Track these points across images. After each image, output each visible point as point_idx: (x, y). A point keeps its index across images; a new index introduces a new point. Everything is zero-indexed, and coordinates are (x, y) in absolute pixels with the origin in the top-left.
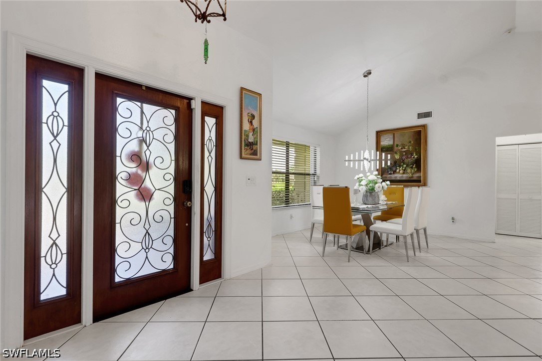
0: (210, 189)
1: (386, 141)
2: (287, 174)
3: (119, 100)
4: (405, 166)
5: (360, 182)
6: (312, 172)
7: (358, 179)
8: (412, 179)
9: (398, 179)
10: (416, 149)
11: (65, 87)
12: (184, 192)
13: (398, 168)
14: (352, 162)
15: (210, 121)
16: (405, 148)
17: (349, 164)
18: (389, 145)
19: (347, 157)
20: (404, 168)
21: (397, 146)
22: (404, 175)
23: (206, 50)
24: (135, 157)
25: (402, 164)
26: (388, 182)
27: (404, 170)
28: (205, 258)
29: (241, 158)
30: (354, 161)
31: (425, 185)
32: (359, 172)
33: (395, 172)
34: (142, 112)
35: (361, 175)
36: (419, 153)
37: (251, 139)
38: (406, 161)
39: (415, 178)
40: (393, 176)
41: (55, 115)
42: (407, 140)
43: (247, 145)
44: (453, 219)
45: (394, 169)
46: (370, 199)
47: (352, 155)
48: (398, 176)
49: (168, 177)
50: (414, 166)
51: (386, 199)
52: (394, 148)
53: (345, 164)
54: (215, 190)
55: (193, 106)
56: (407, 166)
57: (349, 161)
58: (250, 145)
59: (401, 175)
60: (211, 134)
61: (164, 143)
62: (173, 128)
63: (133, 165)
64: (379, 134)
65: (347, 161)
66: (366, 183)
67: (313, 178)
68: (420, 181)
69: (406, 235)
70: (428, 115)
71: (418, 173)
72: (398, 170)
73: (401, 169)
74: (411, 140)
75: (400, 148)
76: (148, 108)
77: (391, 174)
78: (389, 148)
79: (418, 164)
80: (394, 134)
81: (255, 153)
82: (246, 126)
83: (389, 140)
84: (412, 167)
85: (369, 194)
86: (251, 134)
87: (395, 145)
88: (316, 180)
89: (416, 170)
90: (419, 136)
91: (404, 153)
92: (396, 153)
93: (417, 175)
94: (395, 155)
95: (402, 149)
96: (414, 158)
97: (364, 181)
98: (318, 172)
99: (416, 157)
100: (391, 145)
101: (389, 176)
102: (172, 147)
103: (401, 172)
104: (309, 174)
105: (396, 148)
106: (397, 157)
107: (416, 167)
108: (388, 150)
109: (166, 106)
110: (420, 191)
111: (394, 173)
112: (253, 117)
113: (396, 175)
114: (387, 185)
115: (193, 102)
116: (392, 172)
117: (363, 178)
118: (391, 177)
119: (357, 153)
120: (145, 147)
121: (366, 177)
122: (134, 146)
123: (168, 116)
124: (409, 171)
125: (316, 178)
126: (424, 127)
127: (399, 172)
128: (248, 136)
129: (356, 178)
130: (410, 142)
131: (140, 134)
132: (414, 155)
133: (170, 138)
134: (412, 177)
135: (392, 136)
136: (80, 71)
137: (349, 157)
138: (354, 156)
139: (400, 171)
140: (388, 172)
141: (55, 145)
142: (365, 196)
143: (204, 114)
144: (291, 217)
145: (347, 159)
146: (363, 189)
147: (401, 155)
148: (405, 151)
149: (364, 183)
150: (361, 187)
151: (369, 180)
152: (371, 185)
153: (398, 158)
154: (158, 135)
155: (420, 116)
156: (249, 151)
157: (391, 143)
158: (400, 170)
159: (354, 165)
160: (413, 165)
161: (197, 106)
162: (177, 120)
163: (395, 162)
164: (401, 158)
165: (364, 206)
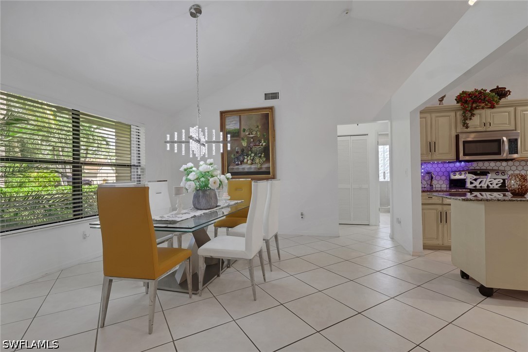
1: (232, 124)
4: (253, 155)
5: (188, 175)
6: (134, 162)
7: (185, 170)
8: (260, 170)
9: (246, 170)
10: (264, 135)
13: (246, 157)
14: (176, 145)
16: (252, 134)
17: (172, 148)
18: (235, 130)
19: (168, 136)
20: (252, 158)
21: (244, 130)
22: (253, 166)
25: (250, 152)
26: (229, 175)
27: (252, 160)
30: (180, 142)
31: (274, 178)
32: (187, 160)
33: (242, 162)
35: (190, 165)
36: (267, 140)
38: (254, 149)
39: (263, 170)
40: (241, 167)
42: (253, 124)
44: (302, 214)
45: (241, 159)
46: (203, 202)
47: (176, 133)
48: (246, 167)
50: (263, 156)
51: (229, 198)
52: (241, 133)
53: (166, 147)
56: (256, 155)
57: (172, 142)
59: (249, 166)
64: (223, 114)
65: (168, 142)
66: (196, 177)
67: (136, 170)
68: (268, 173)
69: (252, 258)
70: (274, 96)
71: (266, 163)
72: (245, 160)
73: (248, 158)
74: (258, 124)
75: (248, 133)
77: (238, 165)
78: (236, 133)
79: (267, 153)
80: (240, 116)
83: (235, 124)
84: (260, 157)
85: (201, 193)
87: (242, 130)
88: (139, 173)
89: (264, 159)
90: (266, 118)
91: (252, 140)
92: (243, 140)
93: (266, 166)
94: (242, 141)
95: (249, 134)
96: (262, 145)
97: (193, 173)
98: (143, 163)
99: (264, 144)
100: (237, 130)
101: (237, 167)
103: (249, 162)
104: (130, 166)
105: (242, 134)
106: (244, 144)
107: (264, 157)
108: (236, 135)
110: (269, 184)
111: (241, 164)
113: (244, 166)
114: (228, 179)
116: (239, 162)
117: (194, 169)
118: (238, 168)
119: (184, 131)
121: (197, 166)
124: (257, 161)
125: (139, 170)
126: (270, 109)
127: (247, 163)
129: (182, 169)
130: (258, 127)
132: (263, 142)
134: (261, 168)
135: (238, 119)
137: (172, 136)
138: (180, 136)
139: (248, 160)
140: (235, 162)
142: (196, 197)
145: (168, 139)
146: (191, 186)
147: (249, 143)
148: (252, 138)
149: (192, 176)
150: (189, 183)
151: (201, 172)
152: (203, 179)
153: (246, 145)
155: (268, 96)
157: (237, 127)
159: (180, 149)
160: (262, 154)
163: (243, 151)
164: (248, 145)
165: (199, 213)
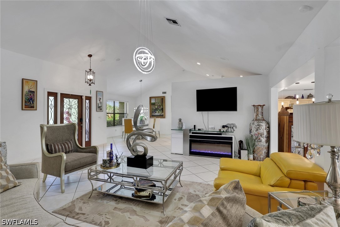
0: (87, 121)
1: (153, 101)
2: (114, 114)
3: (64, 99)
6: (125, 113)
11: (53, 98)
12: (80, 121)
15: (87, 101)
16: (159, 104)
22: (159, 114)
23: (91, 92)
24: (68, 113)
28: (86, 140)
29: (97, 111)
31: (164, 118)
33: (156, 112)
34: (69, 101)
36: (163, 106)
37: (100, 105)
38: (159, 108)
39: (162, 115)
40: (155, 114)
41: (51, 105)
42: (159, 101)
43: (98, 107)
48: (157, 114)
49: (76, 118)
54: (89, 121)
55: (83, 98)
56: (159, 110)
58: (99, 107)
60: (88, 105)
61: (75, 108)
62: (77, 104)
63: (67, 115)
64: (151, 98)
68: (163, 116)
70: (165, 93)
75: (157, 104)
76: (71, 100)
79: (162, 110)
81: (101, 110)
82: (98, 102)
86: (100, 104)
89: (162, 112)
90: (163, 99)
93: (162, 114)
96: (161, 107)
98: (128, 112)
102: (77, 109)
106: (156, 107)
108: (154, 104)
109: (75, 99)
112: (100, 99)
113: (156, 114)
115: (83, 97)
120: (70, 110)
122: (67, 110)
123: (76, 101)
124: (160, 112)
125: (127, 115)
126: (164, 97)
128: (99, 105)
131: (69, 107)
133: (77, 107)
135: (155, 99)
136: (56, 93)
140: (154, 112)
141: (51, 111)
143: (86, 99)
144: (116, 130)
149: (139, 117)
151: (141, 116)
154: (73, 107)
155: (163, 93)
156: (99, 109)
157: (154, 102)
158: (157, 112)
161: (84, 98)
162: (78, 102)
163: (156, 109)
164: (157, 108)
165: (140, 125)
